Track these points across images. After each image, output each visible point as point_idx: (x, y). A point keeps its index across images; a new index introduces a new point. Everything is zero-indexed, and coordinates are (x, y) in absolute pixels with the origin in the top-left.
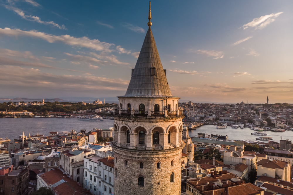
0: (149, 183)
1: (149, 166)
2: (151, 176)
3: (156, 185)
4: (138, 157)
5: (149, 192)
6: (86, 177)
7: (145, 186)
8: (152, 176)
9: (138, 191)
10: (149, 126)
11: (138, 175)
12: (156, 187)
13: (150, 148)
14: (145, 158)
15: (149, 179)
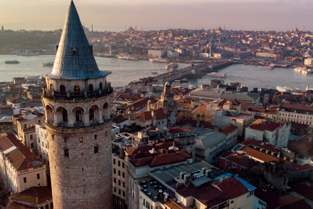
0: (73, 154)
1: (72, 140)
2: (74, 148)
3: (80, 156)
4: (62, 132)
5: (74, 161)
6: (39, 143)
7: (70, 156)
8: (76, 148)
9: (65, 160)
10: (69, 106)
11: (63, 147)
12: (80, 157)
13: (72, 126)
14: (68, 133)
15: (73, 151)
